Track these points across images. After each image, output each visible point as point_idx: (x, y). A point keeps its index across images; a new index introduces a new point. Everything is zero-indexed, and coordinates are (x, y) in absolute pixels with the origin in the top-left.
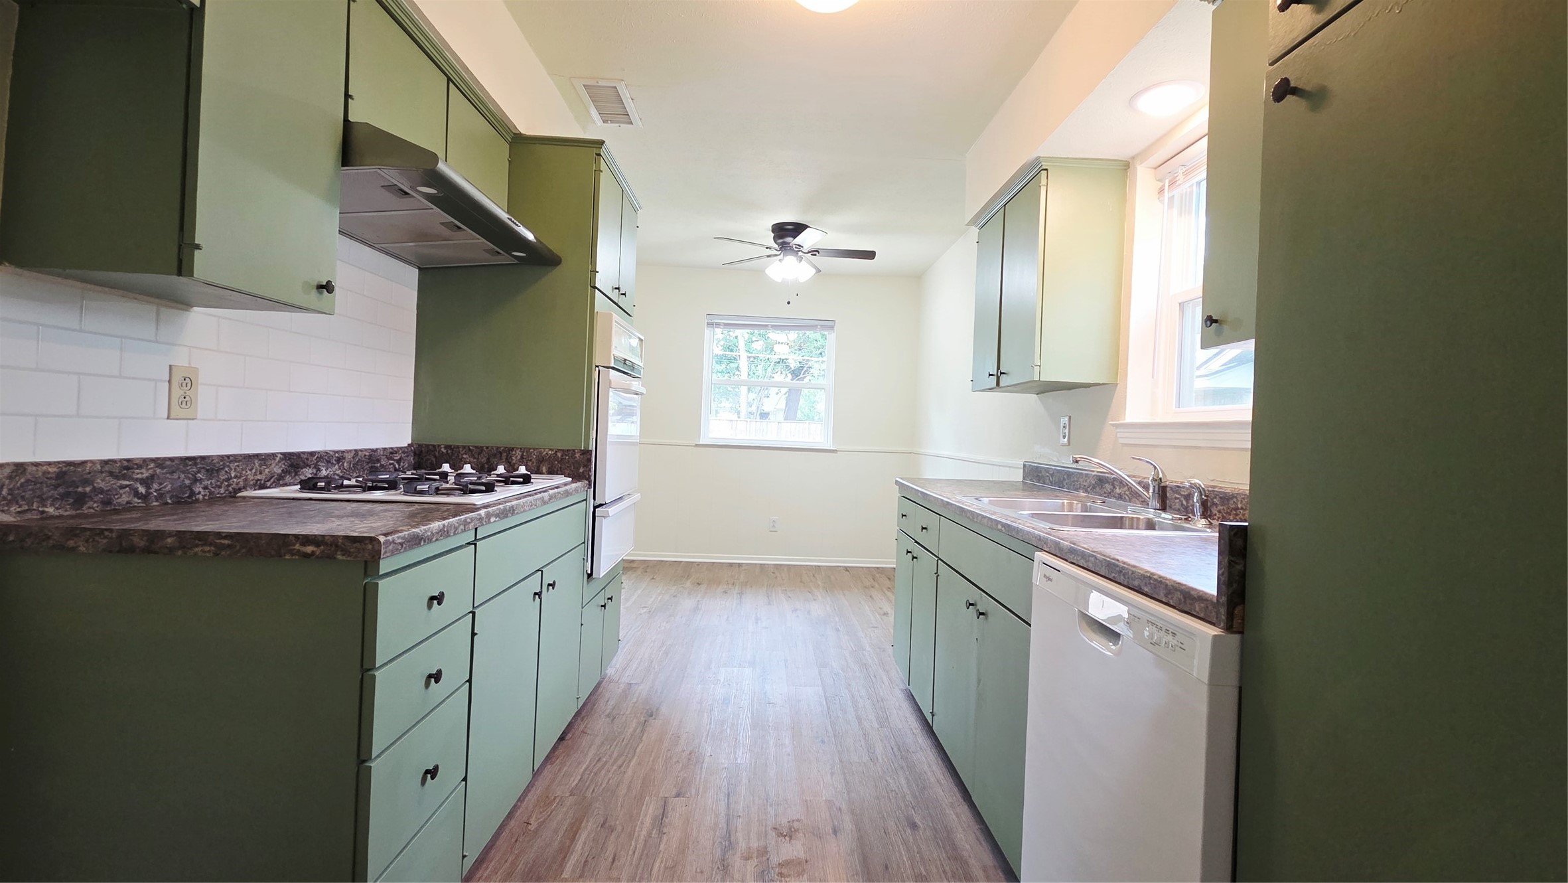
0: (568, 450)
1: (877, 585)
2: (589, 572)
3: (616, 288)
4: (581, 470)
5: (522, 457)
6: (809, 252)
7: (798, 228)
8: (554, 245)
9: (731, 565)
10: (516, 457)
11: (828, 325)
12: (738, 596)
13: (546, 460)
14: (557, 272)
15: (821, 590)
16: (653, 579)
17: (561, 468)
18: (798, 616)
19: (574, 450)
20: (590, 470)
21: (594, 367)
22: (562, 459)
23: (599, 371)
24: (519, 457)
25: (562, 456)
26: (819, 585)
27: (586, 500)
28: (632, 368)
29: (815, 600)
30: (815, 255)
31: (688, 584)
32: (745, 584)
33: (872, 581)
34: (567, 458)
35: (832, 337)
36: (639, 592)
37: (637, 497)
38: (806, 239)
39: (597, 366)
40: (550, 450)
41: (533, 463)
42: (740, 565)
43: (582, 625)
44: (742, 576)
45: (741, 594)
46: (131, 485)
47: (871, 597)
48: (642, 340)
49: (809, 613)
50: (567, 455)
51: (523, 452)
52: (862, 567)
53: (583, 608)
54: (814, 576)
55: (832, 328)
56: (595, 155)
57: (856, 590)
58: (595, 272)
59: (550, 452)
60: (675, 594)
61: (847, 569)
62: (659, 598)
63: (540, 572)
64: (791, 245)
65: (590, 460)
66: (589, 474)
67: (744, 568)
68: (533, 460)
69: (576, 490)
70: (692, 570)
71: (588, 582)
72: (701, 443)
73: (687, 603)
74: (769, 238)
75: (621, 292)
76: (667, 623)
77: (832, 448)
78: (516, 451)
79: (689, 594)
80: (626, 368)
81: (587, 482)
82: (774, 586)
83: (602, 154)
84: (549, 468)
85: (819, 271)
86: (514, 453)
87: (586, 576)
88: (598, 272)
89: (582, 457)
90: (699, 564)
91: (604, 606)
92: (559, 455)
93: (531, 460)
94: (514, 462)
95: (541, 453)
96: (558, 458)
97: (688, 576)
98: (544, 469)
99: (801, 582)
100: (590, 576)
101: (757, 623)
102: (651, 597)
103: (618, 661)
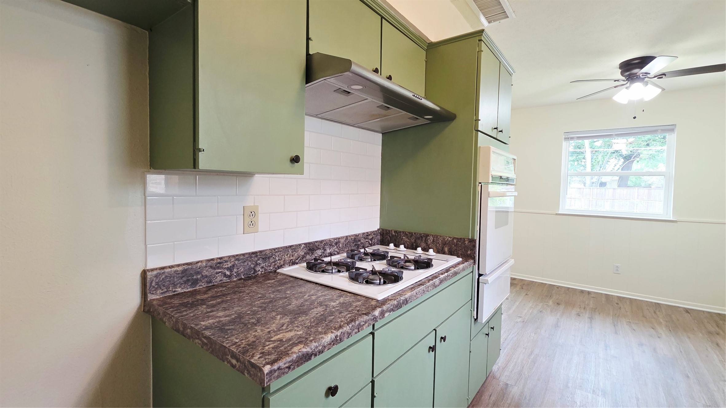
0: (461, 239)
1: (721, 332)
2: (476, 318)
3: (495, 128)
4: (469, 252)
5: (433, 241)
6: (655, 77)
7: (644, 61)
8: (450, 107)
9: (582, 292)
10: (430, 240)
11: (671, 129)
12: (589, 319)
13: (447, 244)
14: (454, 124)
15: (664, 329)
16: (527, 295)
17: (456, 249)
18: (644, 352)
19: (464, 239)
20: (475, 253)
21: (477, 183)
22: (457, 244)
23: (481, 186)
24: (432, 241)
25: (457, 242)
26: (661, 323)
27: (472, 272)
28: (507, 180)
29: (659, 337)
30: (662, 78)
31: (551, 303)
32: (594, 310)
33: (717, 328)
34: (460, 243)
35: (672, 138)
36: (517, 303)
37: (512, 262)
38: (652, 68)
39: (480, 183)
40: (449, 237)
41: (440, 245)
42: (589, 293)
43: (470, 352)
44: (591, 303)
45: (591, 318)
46: (222, 271)
47: (717, 344)
48: (515, 159)
49: (655, 350)
50: (459, 242)
51: (434, 238)
52: (703, 312)
53: (471, 341)
54: (655, 313)
55: (672, 130)
56: (478, 41)
57: (701, 335)
58: (477, 120)
59: (449, 239)
60: (541, 309)
61: (687, 311)
62: (530, 311)
63: (434, 331)
64: (637, 74)
65: (474, 246)
66: (474, 255)
67: (592, 296)
68: (440, 243)
69: (464, 269)
70: (554, 292)
71: (475, 323)
72: (560, 213)
73: (550, 319)
74: (617, 74)
75: (499, 130)
76: (535, 334)
77: (671, 219)
78: (430, 237)
79: (551, 311)
80: (504, 180)
81: (472, 261)
82: (619, 316)
83: (483, 39)
84: (449, 249)
85: (663, 89)
86: (429, 238)
87: (473, 320)
88: (480, 120)
89: (469, 243)
90: (558, 287)
91: (488, 335)
92: (455, 241)
93: (439, 243)
94: (429, 243)
95: (444, 239)
96: (454, 243)
97: (550, 296)
98: (446, 249)
99: (644, 316)
100: (476, 320)
101: (606, 350)
102: (525, 309)
103: (501, 361)
